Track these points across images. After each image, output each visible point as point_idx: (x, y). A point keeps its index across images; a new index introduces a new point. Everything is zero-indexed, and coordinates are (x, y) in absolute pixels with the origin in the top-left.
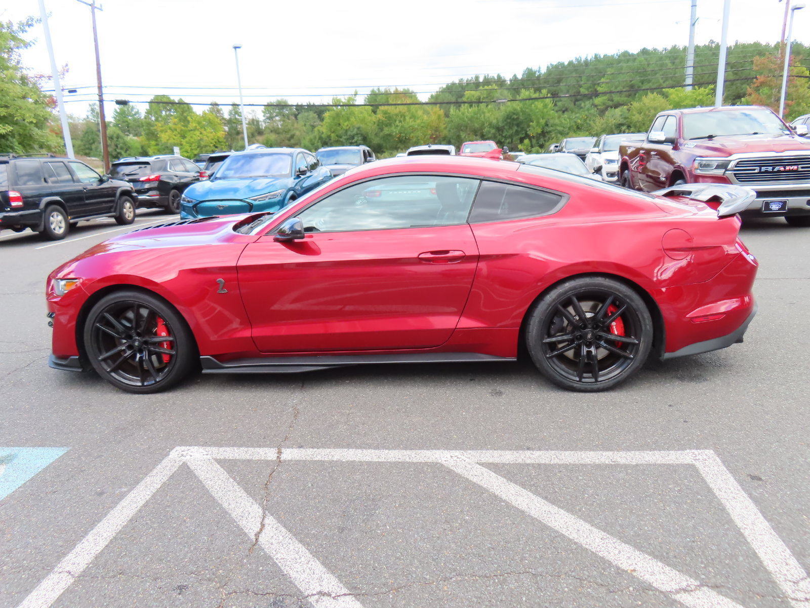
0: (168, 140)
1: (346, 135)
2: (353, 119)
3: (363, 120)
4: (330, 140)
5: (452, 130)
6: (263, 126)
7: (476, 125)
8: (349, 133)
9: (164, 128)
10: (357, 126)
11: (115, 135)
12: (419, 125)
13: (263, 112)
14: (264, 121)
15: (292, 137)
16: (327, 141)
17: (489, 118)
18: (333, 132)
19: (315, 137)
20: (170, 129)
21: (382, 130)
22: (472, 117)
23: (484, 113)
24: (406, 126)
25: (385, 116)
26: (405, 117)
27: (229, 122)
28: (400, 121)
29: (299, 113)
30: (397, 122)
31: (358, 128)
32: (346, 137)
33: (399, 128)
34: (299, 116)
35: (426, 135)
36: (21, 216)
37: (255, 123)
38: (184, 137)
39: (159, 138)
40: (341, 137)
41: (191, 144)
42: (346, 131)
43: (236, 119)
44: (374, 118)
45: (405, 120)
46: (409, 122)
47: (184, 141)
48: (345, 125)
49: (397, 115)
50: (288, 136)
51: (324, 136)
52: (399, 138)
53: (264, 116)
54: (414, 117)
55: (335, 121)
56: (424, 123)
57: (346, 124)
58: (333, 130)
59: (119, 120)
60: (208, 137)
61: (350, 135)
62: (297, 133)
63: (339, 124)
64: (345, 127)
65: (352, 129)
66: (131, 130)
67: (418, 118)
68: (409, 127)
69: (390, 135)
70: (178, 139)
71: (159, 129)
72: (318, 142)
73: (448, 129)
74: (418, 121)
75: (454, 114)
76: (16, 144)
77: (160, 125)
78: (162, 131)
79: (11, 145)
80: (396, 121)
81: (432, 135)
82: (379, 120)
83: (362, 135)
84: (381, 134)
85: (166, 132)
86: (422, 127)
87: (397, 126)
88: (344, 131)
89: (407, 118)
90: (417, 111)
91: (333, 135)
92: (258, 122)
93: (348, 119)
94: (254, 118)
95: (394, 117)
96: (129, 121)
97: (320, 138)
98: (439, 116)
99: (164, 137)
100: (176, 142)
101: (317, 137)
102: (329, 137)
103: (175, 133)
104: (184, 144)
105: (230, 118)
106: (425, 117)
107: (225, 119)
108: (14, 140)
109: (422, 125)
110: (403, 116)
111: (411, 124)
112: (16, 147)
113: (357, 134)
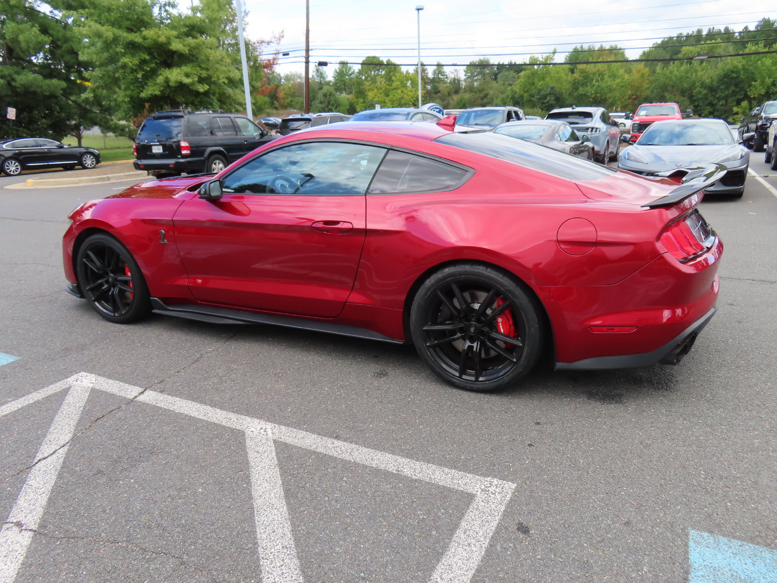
0: (374, 98)
1: (539, 94)
2: (547, 79)
3: (559, 80)
4: (522, 99)
5: (655, 90)
6: (463, 84)
7: (686, 85)
8: (542, 93)
9: (371, 87)
10: (552, 85)
11: (328, 94)
12: (617, 85)
13: (465, 71)
14: (465, 80)
15: (486, 96)
16: (519, 100)
17: (701, 76)
18: (526, 92)
19: (508, 97)
20: (376, 87)
21: (577, 89)
22: (681, 77)
23: (696, 71)
24: (603, 85)
25: (582, 75)
26: (603, 76)
27: (433, 81)
28: (597, 81)
29: (499, 72)
30: (594, 81)
31: (552, 88)
32: (538, 97)
33: (595, 87)
34: (499, 76)
35: (625, 96)
36: (188, 162)
37: (456, 82)
38: (387, 95)
39: (366, 95)
40: (533, 97)
41: (393, 102)
42: (540, 90)
43: (439, 78)
44: (570, 77)
45: (602, 79)
46: (608, 82)
47: (387, 99)
48: (540, 84)
49: (594, 74)
50: (482, 95)
51: (516, 96)
52: (594, 98)
53: (465, 75)
54: (613, 76)
55: (530, 80)
56: (624, 82)
57: (540, 83)
58: (526, 89)
59: (338, 79)
60: (408, 96)
61: (542, 95)
62: (491, 92)
63: (533, 84)
64: (538, 87)
65: (545, 89)
66: (346, 88)
67: (618, 78)
68: (607, 87)
69: (585, 95)
70: (382, 97)
71: (367, 88)
72: (510, 101)
73: (651, 89)
74: (618, 81)
75: (661, 72)
76: (216, 101)
77: (368, 84)
78: (369, 90)
79: (211, 101)
80: (592, 80)
81: (632, 95)
82: (575, 79)
83: (555, 95)
84: (576, 94)
85: (373, 90)
86: (622, 86)
87: (594, 85)
88: (537, 91)
89: (606, 77)
90: (618, 70)
91: (525, 95)
92: (459, 81)
93: (543, 79)
94: (456, 77)
95: (592, 76)
96: (346, 81)
97: (513, 98)
98: (643, 76)
99: (370, 95)
100: (380, 100)
101: (510, 96)
102: (522, 97)
103: (380, 91)
104: (387, 102)
105: (434, 78)
106: (626, 76)
107: (429, 79)
108: (214, 97)
109: (622, 84)
110: (601, 75)
111: (609, 84)
112: (214, 104)
113: (550, 94)
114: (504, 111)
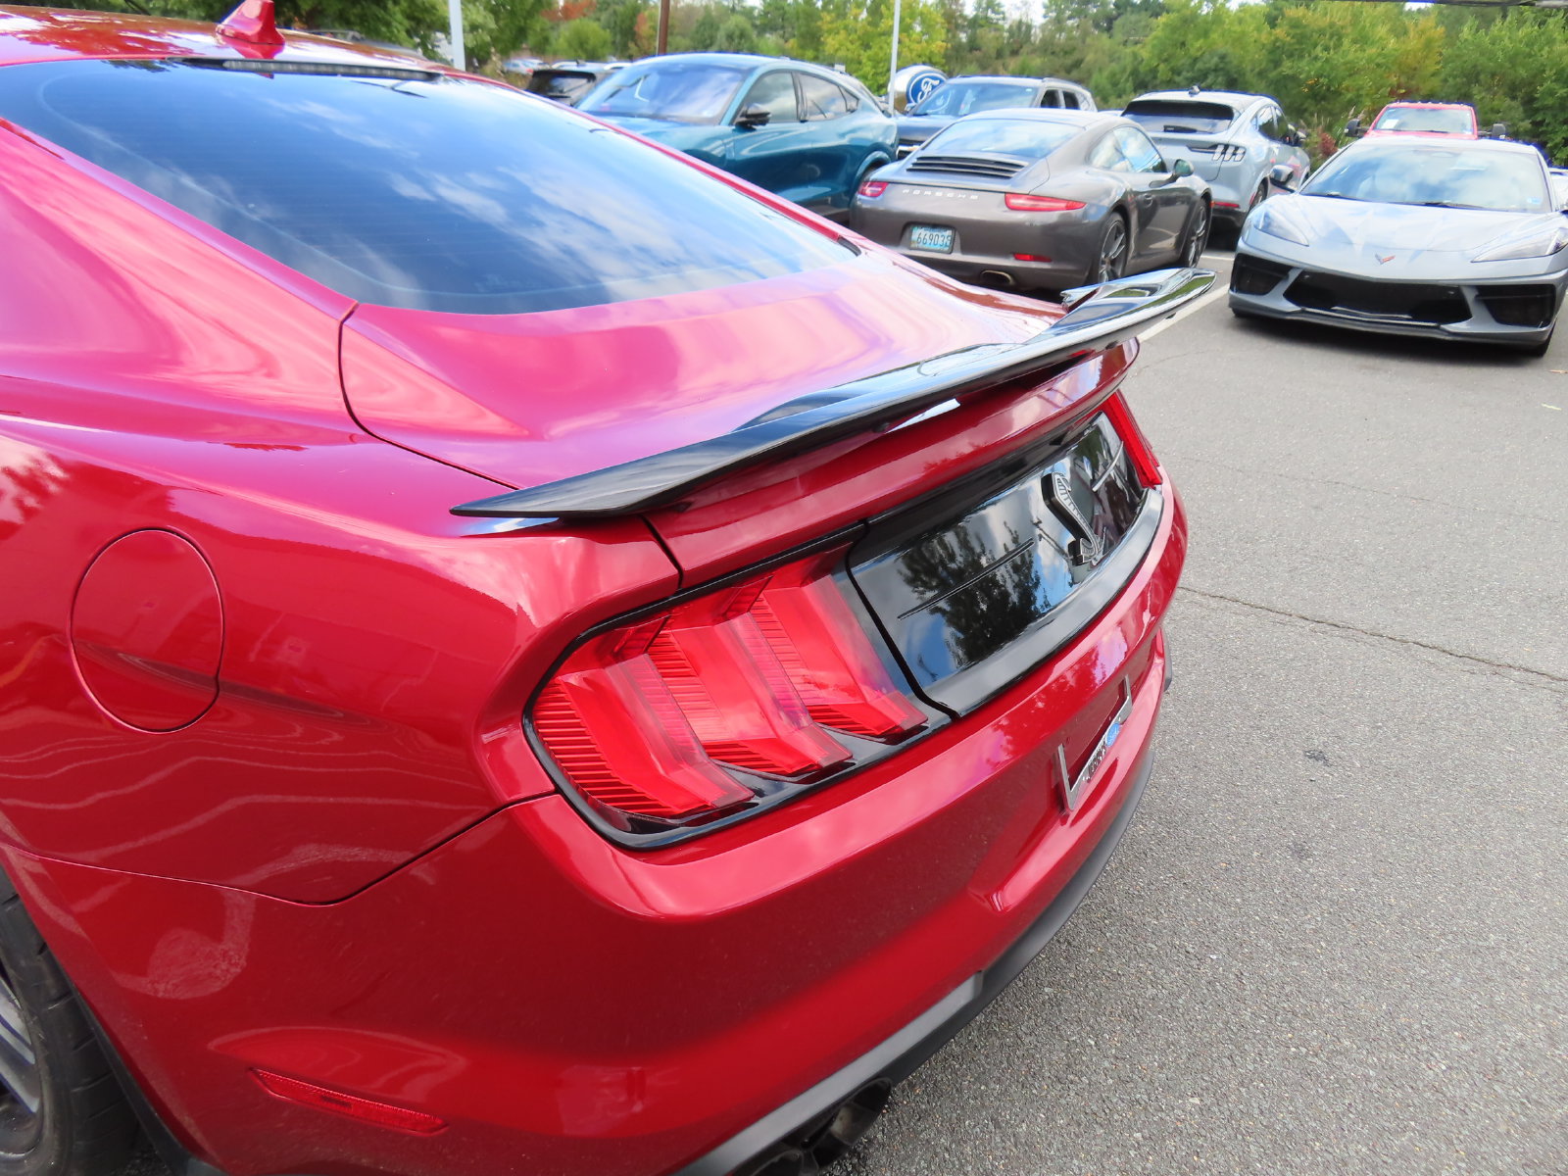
0: (837, 50)
1: (1193, 68)
2: (1214, 36)
3: (1239, 40)
4: (1155, 78)
5: (1450, 80)
6: (1037, 35)
7: (1522, 73)
8: (1199, 65)
9: (834, 25)
10: (1222, 50)
12: (1370, 60)
13: (1045, 7)
14: (1043, 27)
15: (1077, 64)
16: (1147, 79)
17: (1561, 56)
18: (1166, 60)
19: (1124, 70)
20: (846, 28)
21: (1277, 64)
22: (1516, 54)
23: (1551, 42)
24: (1337, 58)
25: (1292, 32)
26: (1340, 38)
27: (974, 23)
28: (1326, 49)
29: (1119, 15)
30: (1319, 48)
31: (1223, 57)
32: (1189, 75)
33: (1319, 64)
34: (1117, 23)
35: (1382, 87)
37: (1024, 28)
38: (867, 46)
39: (823, 43)
40: (1179, 74)
41: (879, 63)
42: (1196, 60)
43: (986, 18)
44: (1265, 37)
45: (1338, 45)
46: (1350, 52)
47: (864, 56)
48: (1196, 45)
49: (1322, 32)
50: (1069, 61)
51: (1142, 69)
52: (1311, 87)
53: (1045, 17)
54: (1363, 40)
55: (1176, 36)
56: (1385, 56)
57: (1198, 45)
58: (1165, 55)
59: (770, 5)
60: (911, 51)
61: (1200, 70)
62: (1090, 57)
63: (1183, 44)
64: (1192, 52)
65: (1207, 56)
66: (786, 24)
67: (1373, 43)
68: (1345, 64)
69: (1293, 78)
70: (853, 50)
71: (825, 27)
72: (1127, 80)
73: (1442, 76)
74: (1372, 51)
75: (1470, 38)
76: (399, 17)
77: (828, 18)
78: (830, 32)
79: (388, 18)
80: (1315, 46)
81: (1399, 87)
82: (1277, 39)
83: (1227, 73)
84: (1273, 75)
85: (838, 33)
86: (1378, 65)
87: (1316, 58)
88: (1190, 61)
89: (1346, 42)
90: (1373, 25)
91: (1162, 67)
92: (1029, 27)
93: (1206, 34)
94: (1024, 20)
95: (1315, 36)
96: (787, 8)
97: (1135, 73)
98: (1428, 45)
99: (831, 43)
100: (850, 55)
101: (1129, 70)
102: (1154, 71)
103: (854, 36)
104: (864, 60)
105: (976, 16)
106: (1392, 42)
107: (965, 18)
108: (397, 9)
109: (1380, 60)
110: (1337, 36)
111: (1350, 57)
112: (394, 24)
113: (1216, 70)
114: (1036, 89)
